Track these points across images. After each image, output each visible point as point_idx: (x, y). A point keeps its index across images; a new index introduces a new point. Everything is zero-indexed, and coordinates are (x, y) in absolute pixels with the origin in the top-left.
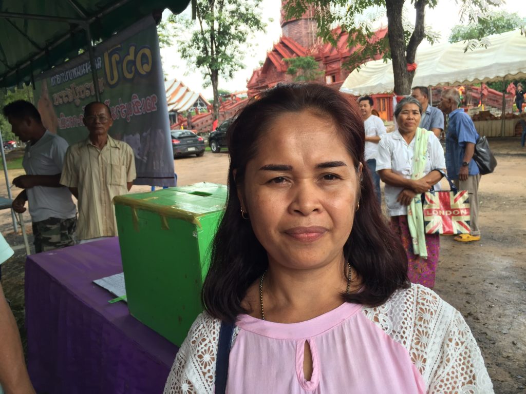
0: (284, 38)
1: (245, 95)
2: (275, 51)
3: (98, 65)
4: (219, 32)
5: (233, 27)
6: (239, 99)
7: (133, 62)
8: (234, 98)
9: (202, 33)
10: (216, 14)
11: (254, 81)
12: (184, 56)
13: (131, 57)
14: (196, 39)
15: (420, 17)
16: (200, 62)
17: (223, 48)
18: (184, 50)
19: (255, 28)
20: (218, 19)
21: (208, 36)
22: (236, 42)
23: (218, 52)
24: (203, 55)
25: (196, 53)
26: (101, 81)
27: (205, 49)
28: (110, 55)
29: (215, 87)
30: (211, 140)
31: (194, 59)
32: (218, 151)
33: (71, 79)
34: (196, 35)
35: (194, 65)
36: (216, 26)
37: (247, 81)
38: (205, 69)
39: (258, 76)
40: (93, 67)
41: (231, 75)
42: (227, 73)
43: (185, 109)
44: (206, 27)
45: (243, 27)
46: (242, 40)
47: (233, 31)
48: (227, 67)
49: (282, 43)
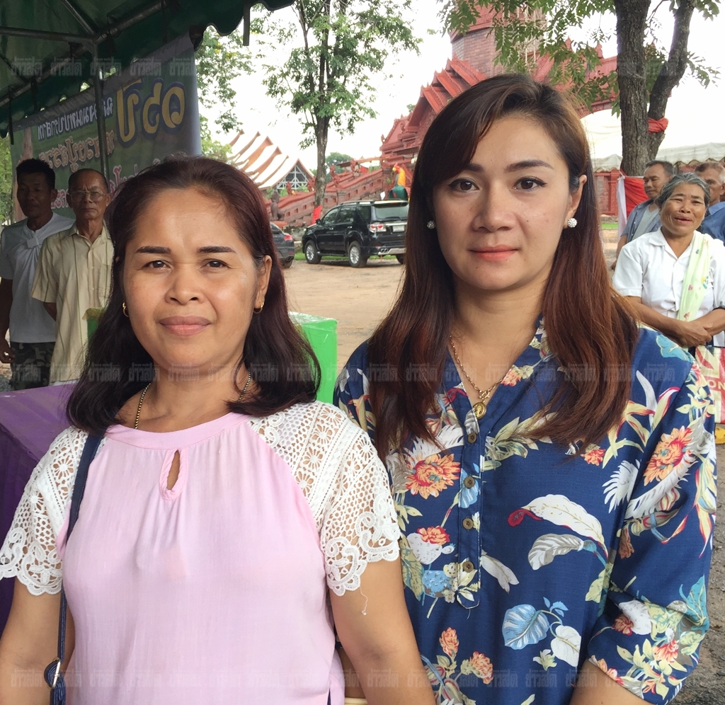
0: (455, 60)
1: (376, 163)
2: (437, 84)
3: (108, 110)
4: (336, 51)
5: (361, 44)
6: (366, 170)
7: (157, 109)
8: (357, 167)
9: (307, 52)
10: (334, 20)
11: (395, 139)
12: (273, 92)
13: (155, 100)
14: (294, 63)
15: (681, 35)
16: (298, 103)
17: (341, 80)
18: (273, 81)
19: (400, 44)
20: (336, 27)
21: (315, 57)
22: (366, 70)
23: (332, 85)
24: (305, 91)
25: (293, 86)
26: (110, 135)
27: (309, 80)
28: (126, 96)
29: (322, 148)
30: (306, 240)
31: (289, 97)
32: (317, 261)
33: (67, 130)
34: (295, 54)
35: (289, 108)
36: (332, 41)
37: (383, 138)
38: (307, 115)
39: (403, 129)
40: (99, 112)
41: (351, 128)
42: (345, 125)
43: (270, 184)
44: (314, 42)
45: (380, 43)
46: (376, 64)
47: (360, 49)
48: (344, 114)
49: (451, 71)
